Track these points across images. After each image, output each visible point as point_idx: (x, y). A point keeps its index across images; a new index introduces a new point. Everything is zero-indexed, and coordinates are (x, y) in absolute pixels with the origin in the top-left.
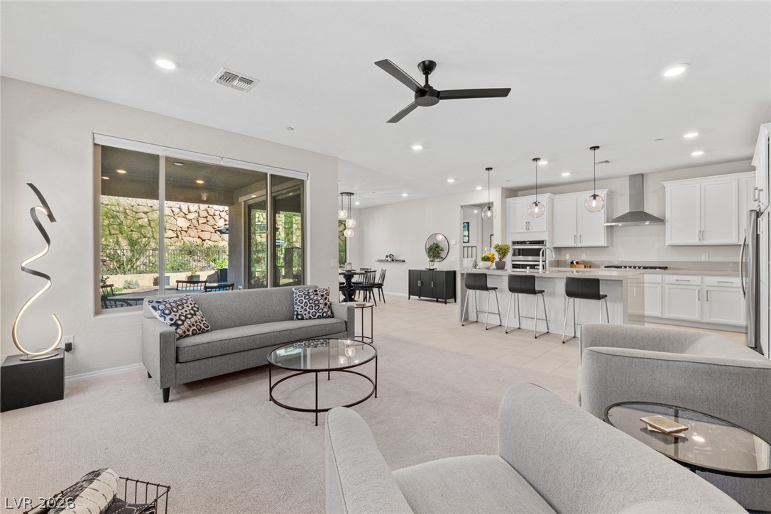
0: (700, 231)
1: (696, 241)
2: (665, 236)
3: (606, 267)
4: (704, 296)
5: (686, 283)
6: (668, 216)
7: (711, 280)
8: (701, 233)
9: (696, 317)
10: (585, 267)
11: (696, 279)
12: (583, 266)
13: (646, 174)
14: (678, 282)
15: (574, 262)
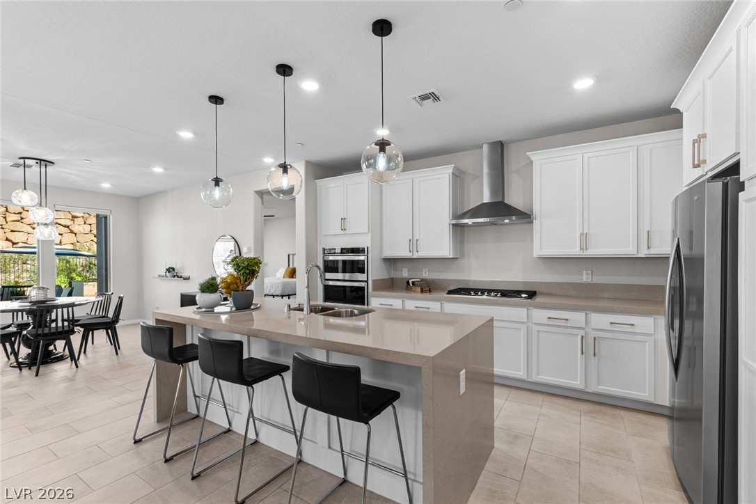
0: (582, 235)
1: (575, 251)
2: (532, 241)
3: (450, 292)
4: (591, 347)
5: (563, 323)
6: (537, 210)
7: (601, 320)
8: (584, 237)
9: (578, 383)
10: (422, 291)
11: (577, 318)
12: (419, 289)
13: (507, 144)
14: (551, 322)
15: (411, 281)
